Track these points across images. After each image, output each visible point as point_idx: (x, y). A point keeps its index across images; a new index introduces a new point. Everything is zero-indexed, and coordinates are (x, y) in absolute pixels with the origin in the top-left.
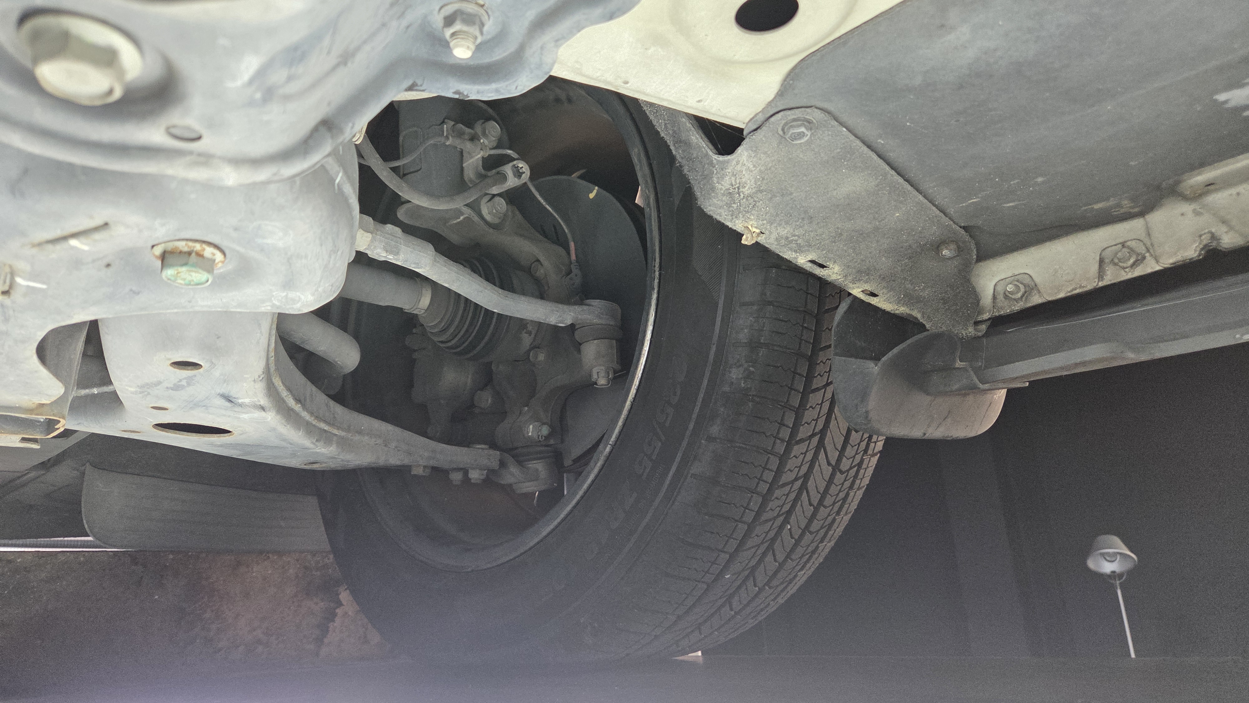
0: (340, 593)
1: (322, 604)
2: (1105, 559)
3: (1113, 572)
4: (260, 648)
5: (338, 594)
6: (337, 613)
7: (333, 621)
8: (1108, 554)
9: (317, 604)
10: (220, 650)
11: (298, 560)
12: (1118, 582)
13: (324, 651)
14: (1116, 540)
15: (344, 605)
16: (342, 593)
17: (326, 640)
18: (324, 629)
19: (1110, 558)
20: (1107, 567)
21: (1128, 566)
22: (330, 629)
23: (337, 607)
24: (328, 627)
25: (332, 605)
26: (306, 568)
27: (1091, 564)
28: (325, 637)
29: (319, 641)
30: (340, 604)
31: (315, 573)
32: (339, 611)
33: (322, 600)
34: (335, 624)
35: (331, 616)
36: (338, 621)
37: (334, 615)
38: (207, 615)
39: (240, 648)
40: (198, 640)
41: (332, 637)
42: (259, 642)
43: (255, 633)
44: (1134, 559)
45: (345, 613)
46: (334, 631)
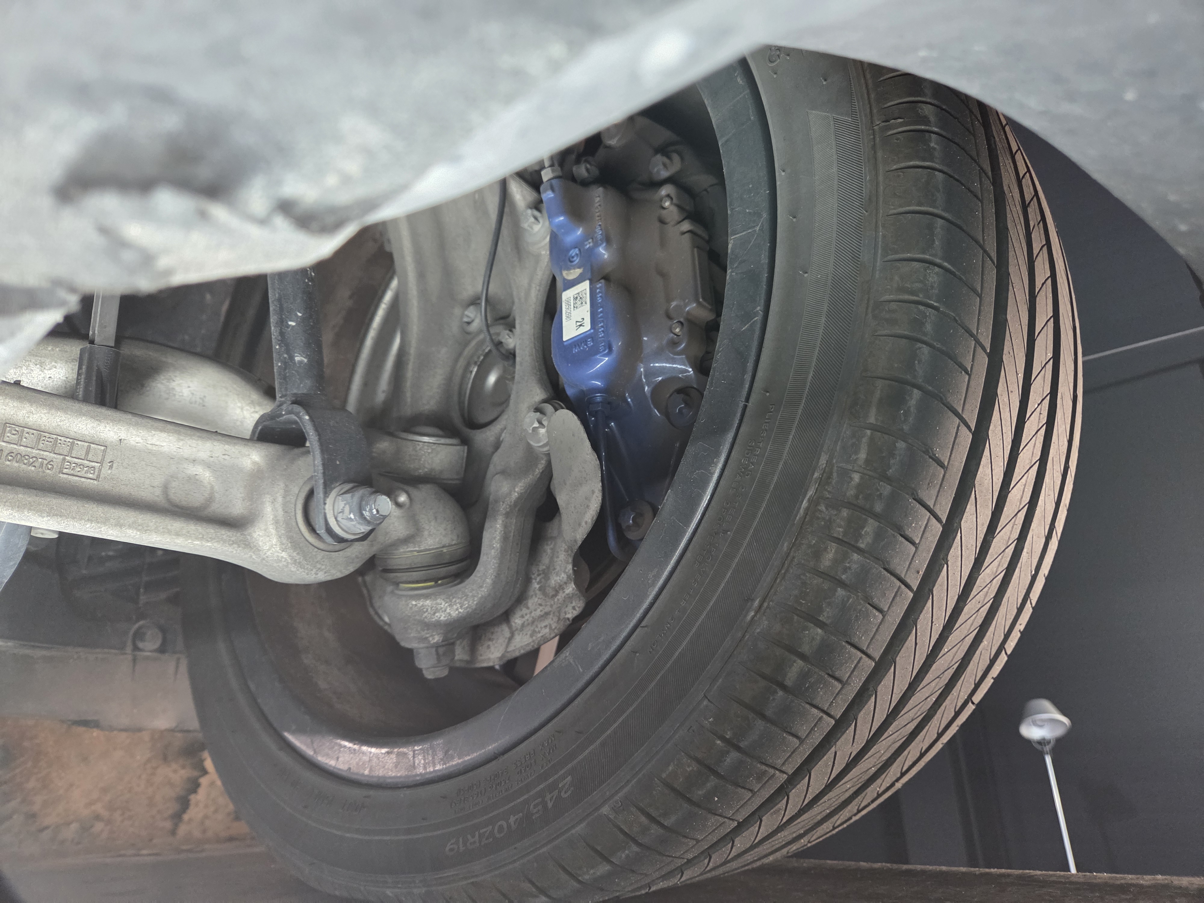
0: (205, 760)
1: (182, 771)
2: (1037, 724)
3: (1043, 738)
4: (99, 826)
5: (201, 760)
6: (200, 783)
7: (196, 793)
8: (1040, 718)
9: (175, 771)
10: (46, 828)
12: (1047, 749)
13: (183, 830)
14: (1046, 704)
15: (209, 773)
17: (186, 817)
18: (184, 801)
19: (1042, 723)
20: (1037, 733)
21: (1059, 732)
22: (192, 802)
23: (201, 776)
24: (189, 801)
25: (196, 773)
27: (1023, 730)
28: (185, 812)
29: (177, 817)
30: (205, 772)
32: (204, 781)
33: (183, 767)
34: (199, 797)
35: (194, 786)
36: (201, 791)
37: (198, 785)
38: (31, 784)
39: (74, 826)
40: (15, 817)
41: (194, 813)
42: (97, 817)
43: (93, 808)
44: (1065, 724)
45: (212, 784)
46: (197, 805)
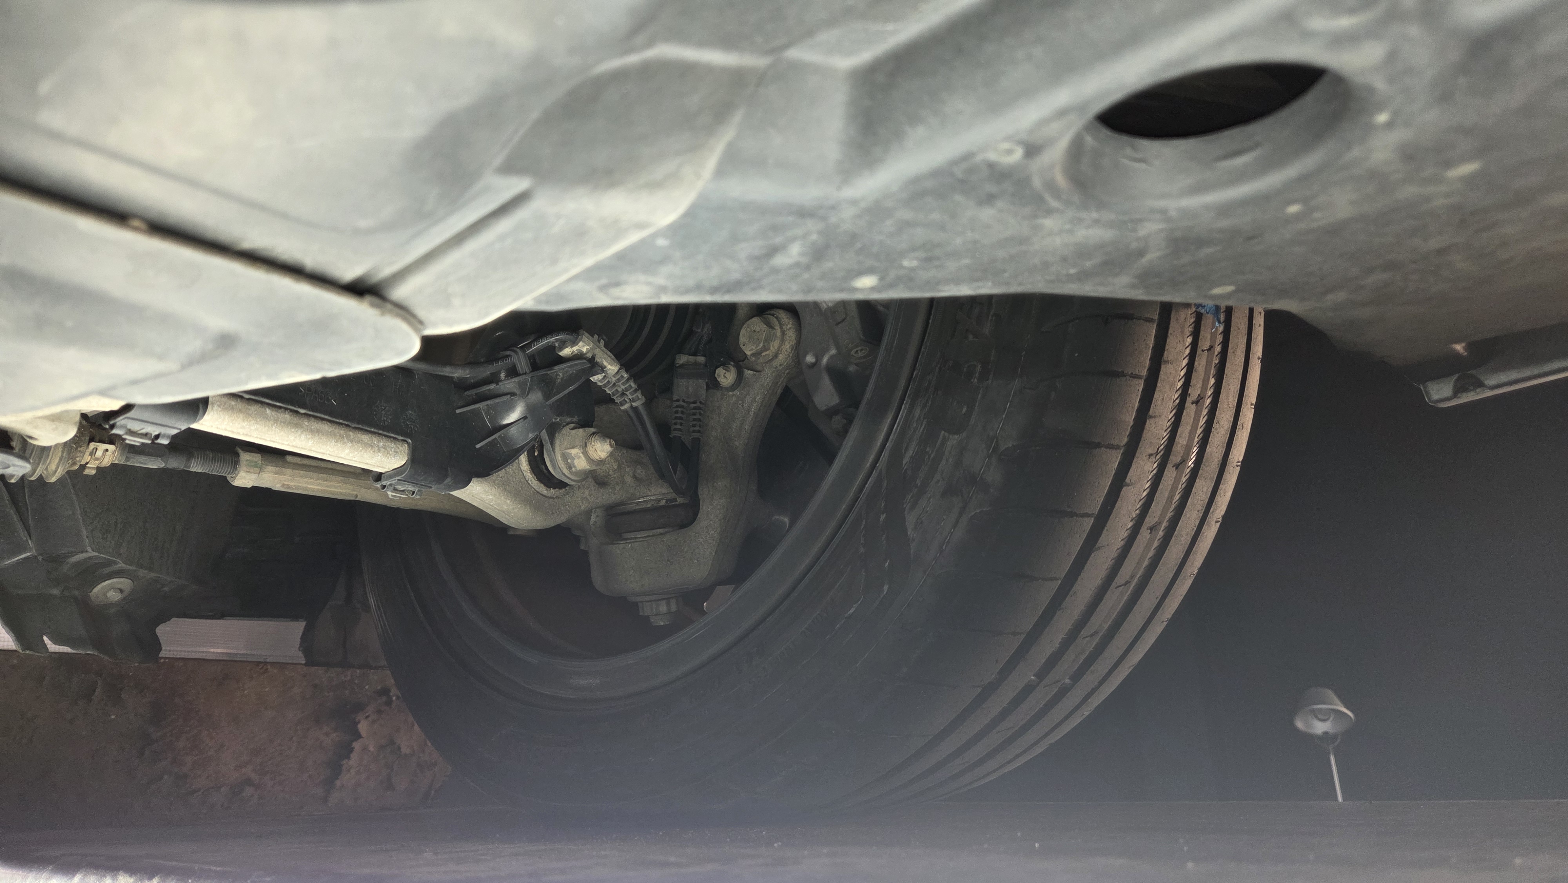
0: (359, 722)
1: (335, 735)
2: (1317, 717)
3: (1326, 733)
4: (249, 791)
5: (356, 724)
6: (353, 748)
7: (348, 758)
8: (1320, 710)
9: (327, 734)
10: (195, 791)
11: (305, 676)
12: (1331, 748)
13: (335, 797)
14: (1330, 694)
15: (362, 737)
16: (362, 722)
17: (338, 783)
18: (335, 768)
19: (1323, 717)
20: (1320, 727)
21: (1343, 725)
22: (344, 768)
23: (356, 740)
24: (341, 766)
25: (348, 736)
26: (315, 686)
27: (1300, 724)
28: (337, 779)
29: (329, 783)
30: (359, 736)
31: (327, 694)
32: (357, 745)
33: (334, 730)
34: (351, 763)
35: (346, 750)
36: (354, 756)
37: (351, 750)
38: (182, 744)
39: (222, 789)
40: (166, 777)
41: (347, 779)
42: (248, 782)
43: (243, 770)
44: (1351, 718)
45: (365, 749)
46: (349, 771)
